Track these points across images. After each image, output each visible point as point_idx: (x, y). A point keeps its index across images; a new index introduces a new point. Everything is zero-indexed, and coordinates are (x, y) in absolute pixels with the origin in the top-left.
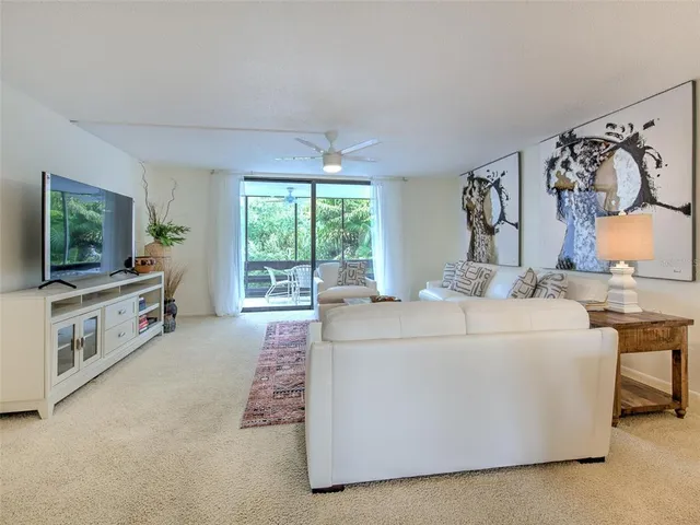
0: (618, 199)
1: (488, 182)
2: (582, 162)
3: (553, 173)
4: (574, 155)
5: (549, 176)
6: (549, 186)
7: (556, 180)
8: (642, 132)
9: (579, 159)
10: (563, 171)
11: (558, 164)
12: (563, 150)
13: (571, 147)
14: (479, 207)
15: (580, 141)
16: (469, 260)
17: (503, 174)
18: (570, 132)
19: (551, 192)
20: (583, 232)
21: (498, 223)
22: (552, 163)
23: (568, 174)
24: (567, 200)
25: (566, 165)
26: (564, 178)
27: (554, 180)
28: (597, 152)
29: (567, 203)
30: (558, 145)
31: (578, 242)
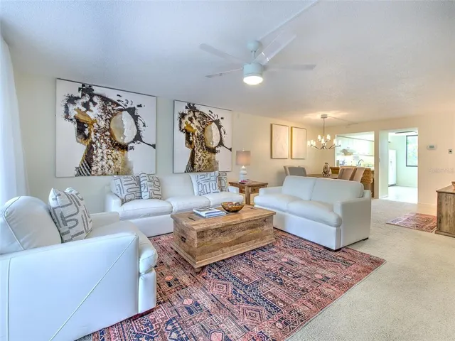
0: (213, 142)
2: (199, 122)
3: (183, 121)
4: (194, 116)
5: (181, 122)
6: (180, 127)
7: (185, 125)
8: (220, 120)
9: (198, 119)
10: (189, 122)
11: (187, 118)
12: (189, 111)
13: (194, 112)
14: (102, 124)
15: (198, 111)
16: (80, 174)
17: (140, 106)
18: (194, 105)
19: (182, 131)
20: (199, 154)
21: (133, 142)
22: (183, 116)
23: (192, 125)
24: (191, 138)
25: (191, 119)
26: (189, 126)
27: (184, 126)
28: (205, 120)
29: (191, 139)
30: (186, 108)
31: (196, 159)
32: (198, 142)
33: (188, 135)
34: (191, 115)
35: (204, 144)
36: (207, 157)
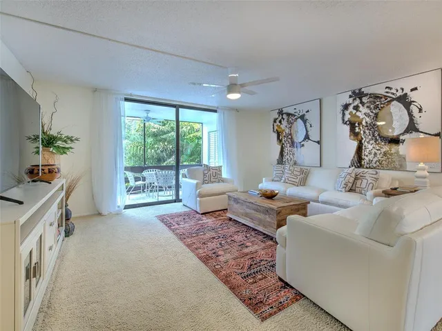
1: (295, 116)
2: (368, 107)
4: (363, 103)
5: (344, 114)
6: (343, 120)
7: (349, 116)
8: (409, 93)
9: (366, 106)
10: (354, 111)
11: (351, 108)
12: (354, 99)
13: (360, 98)
14: (287, 131)
15: (366, 95)
16: (278, 163)
17: (308, 111)
18: (360, 90)
19: (346, 123)
20: (369, 147)
21: (303, 141)
22: (346, 107)
23: (358, 114)
24: (357, 128)
25: (356, 108)
26: (355, 116)
27: (347, 117)
28: (379, 102)
29: (357, 130)
30: (350, 97)
31: (365, 152)
32: (367, 132)
33: (352, 126)
34: (357, 102)
35: (376, 134)
36: (383, 150)
